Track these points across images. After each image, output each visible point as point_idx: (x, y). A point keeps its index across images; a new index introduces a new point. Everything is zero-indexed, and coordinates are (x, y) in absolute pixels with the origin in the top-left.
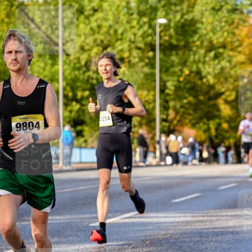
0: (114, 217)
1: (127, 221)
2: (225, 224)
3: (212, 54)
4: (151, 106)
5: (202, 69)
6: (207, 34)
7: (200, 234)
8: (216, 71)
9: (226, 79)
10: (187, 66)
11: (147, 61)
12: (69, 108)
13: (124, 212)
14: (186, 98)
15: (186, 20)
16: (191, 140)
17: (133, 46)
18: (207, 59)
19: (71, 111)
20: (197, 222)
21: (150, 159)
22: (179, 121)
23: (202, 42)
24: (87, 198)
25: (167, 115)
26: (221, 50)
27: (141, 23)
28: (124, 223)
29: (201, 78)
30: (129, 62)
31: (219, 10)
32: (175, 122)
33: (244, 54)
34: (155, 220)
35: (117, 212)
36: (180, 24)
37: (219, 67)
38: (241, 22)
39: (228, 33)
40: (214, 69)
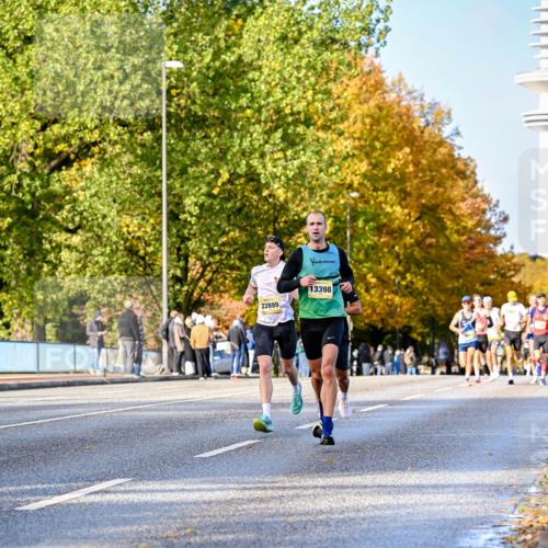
0: (71, 490)
1: (97, 498)
2: (310, 506)
3: (279, 134)
4: (150, 249)
5: (260, 169)
6: (269, 94)
7: (257, 526)
8: (291, 174)
9: (312, 190)
11: (139, 152)
13: (91, 481)
14: (224, 233)
15: (224, 63)
16: (236, 323)
20: (251, 501)
21: (150, 365)
22: (210, 282)
23: (259, 110)
24: (10, 449)
25: (186, 270)
26: (301, 129)
28: (92, 504)
29: (258, 191)
30: (103, 151)
31: (296, 41)
32: (202, 284)
33: (352, 136)
34: (159, 497)
35: (77, 479)
36: (211, 74)
37: (296, 163)
38: (344, 69)
39: (315, 93)
40: (285, 168)
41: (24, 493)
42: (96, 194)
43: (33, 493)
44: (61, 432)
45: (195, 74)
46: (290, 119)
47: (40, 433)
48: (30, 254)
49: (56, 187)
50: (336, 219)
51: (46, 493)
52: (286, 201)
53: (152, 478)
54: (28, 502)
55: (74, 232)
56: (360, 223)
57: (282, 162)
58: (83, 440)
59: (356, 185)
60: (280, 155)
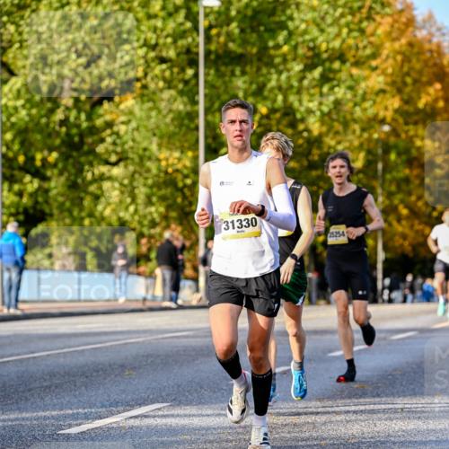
0: (111, 414)
1: (137, 422)
2: (342, 430)
3: (317, 73)
4: (189, 181)
5: (296, 104)
6: (306, 32)
8: (325, 109)
9: (346, 124)
10: (265, 98)
11: (181, 86)
12: (16, 187)
17: (152, 54)
18: (306, 83)
19: (20, 194)
20: (285, 425)
21: (187, 294)
23: (295, 47)
24: (52, 375)
26: (337, 65)
27: (170, 7)
28: (132, 428)
29: (293, 125)
30: (145, 87)
33: (384, 73)
34: (196, 422)
35: (116, 404)
36: (249, 12)
37: (332, 98)
38: (378, 7)
39: (350, 31)
40: (321, 104)
41: (66, 417)
42: (137, 129)
43: (75, 417)
44: (102, 359)
45: (233, 13)
46: (325, 56)
47: (82, 360)
48: (73, 186)
49: (99, 122)
50: (369, 152)
51: (87, 417)
52: (321, 135)
53: (189, 403)
54: (70, 426)
55: (115, 164)
56: (393, 156)
57: (317, 98)
58: (123, 367)
59: (389, 119)
60: (316, 91)
